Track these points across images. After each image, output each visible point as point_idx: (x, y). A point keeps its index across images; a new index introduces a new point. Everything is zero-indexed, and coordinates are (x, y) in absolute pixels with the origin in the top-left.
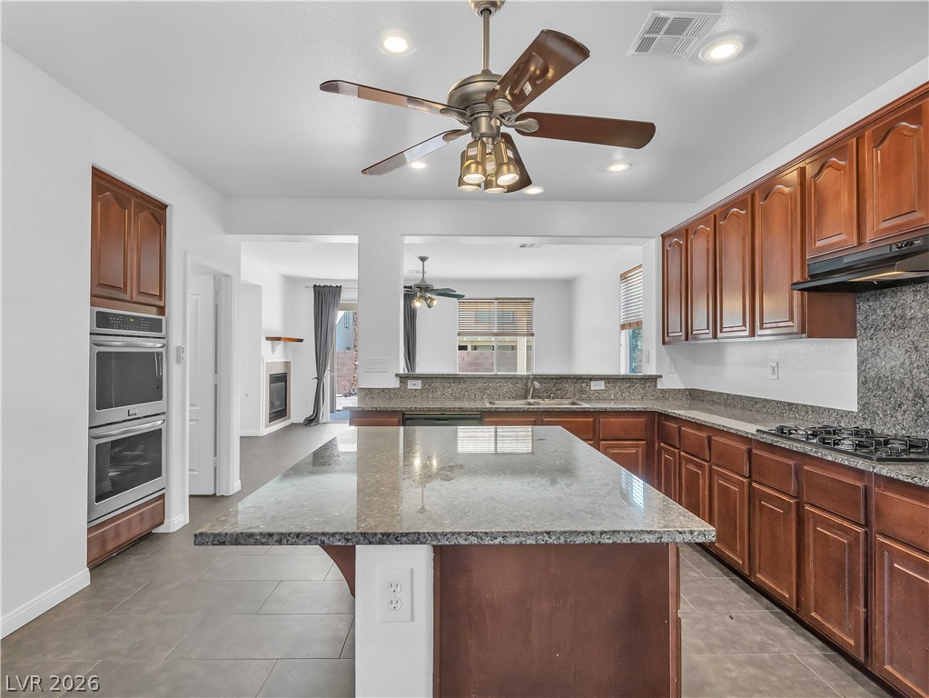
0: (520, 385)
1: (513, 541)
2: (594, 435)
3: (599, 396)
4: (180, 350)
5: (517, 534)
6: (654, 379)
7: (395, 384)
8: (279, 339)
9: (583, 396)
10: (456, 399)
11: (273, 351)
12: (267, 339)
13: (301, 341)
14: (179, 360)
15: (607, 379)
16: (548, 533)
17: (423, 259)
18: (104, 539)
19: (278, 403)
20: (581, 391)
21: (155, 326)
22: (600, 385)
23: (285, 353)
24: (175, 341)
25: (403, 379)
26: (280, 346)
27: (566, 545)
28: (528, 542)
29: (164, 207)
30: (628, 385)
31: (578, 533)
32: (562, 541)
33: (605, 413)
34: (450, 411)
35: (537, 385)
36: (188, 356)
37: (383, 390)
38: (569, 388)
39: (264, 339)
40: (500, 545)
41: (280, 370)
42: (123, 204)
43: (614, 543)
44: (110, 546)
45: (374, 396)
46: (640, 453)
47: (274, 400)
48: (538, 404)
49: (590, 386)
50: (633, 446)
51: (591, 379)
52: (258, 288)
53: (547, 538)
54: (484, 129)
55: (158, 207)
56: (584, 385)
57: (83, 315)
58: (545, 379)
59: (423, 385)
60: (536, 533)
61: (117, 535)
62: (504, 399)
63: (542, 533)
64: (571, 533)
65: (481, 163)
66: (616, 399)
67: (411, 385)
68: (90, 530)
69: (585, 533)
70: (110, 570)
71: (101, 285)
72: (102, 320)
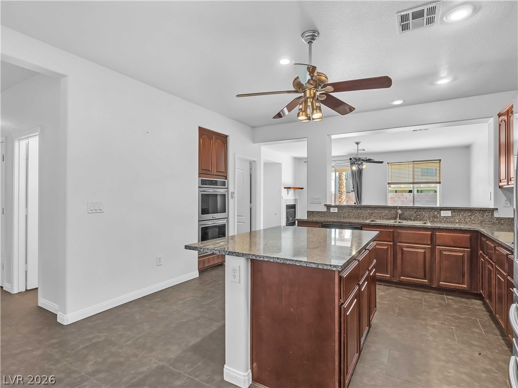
1: (266, 259)
2: (431, 243)
3: (447, 220)
4: (233, 193)
5: (268, 257)
6: (491, 211)
7: (324, 209)
8: (290, 188)
9: (435, 220)
10: (355, 218)
11: (288, 194)
12: (285, 188)
13: (303, 189)
14: (232, 197)
15: (453, 210)
16: (278, 258)
17: (358, 143)
18: (204, 262)
19: (291, 219)
20: (434, 217)
21: (224, 184)
22: (449, 213)
23: (295, 195)
24: (231, 190)
25: (328, 207)
26: (291, 191)
27: (283, 264)
28: (271, 261)
29: (226, 137)
30: (470, 214)
31: (288, 260)
32: (282, 262)
33: (440, 229)
34: (344, 223)
35: (400, 212)
36: (236, 195)
37: (319, 212)
38: (426, 214)
39: (283, 188)
40: (262, 260)
41: (292, 203)
42: (210, 139)
43: (300, 265)
44: (206, 265)
45: (315, 215)
46: (466, 256)
47: (289, 217)
48: (402, 223)
49: (440, 214)
50: (463, 252)
51: (441, 210)
52: (280, 164)
53: (277, 260)
54: (308, 95)
55: (224, 137)
56: (436, 213)
57: (196, 180)
58: (409, 209)
59: (338, 210)
60: (273, 257)
61: (209, 261)
62: (383, 219)
63: (275, 258)
64: (285, 259)
65: (305, 111)
66: (460, 223)
67: (332, 210)
68: (199, 258)
69: (290, 260)
70: (206, 274)
71: (202, 169)
72: (203, 182)
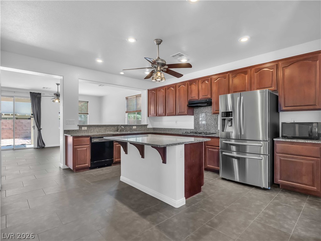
0: (116, 128)
3: (135, 130)
6: (146, 125)
7: (77, 128)
9: (131, 130)
10: (97, 132)
17: (58, 85)
22: (135, 127)
25: (80, 127)
30: (141, 127)
35: (123, 127)
37: (73, 130)
38: (128, 128)
45: (70, 132)
49: (132, 127)
59: (87, 128)
66: (138, 131)
67: (83, 128)
